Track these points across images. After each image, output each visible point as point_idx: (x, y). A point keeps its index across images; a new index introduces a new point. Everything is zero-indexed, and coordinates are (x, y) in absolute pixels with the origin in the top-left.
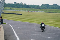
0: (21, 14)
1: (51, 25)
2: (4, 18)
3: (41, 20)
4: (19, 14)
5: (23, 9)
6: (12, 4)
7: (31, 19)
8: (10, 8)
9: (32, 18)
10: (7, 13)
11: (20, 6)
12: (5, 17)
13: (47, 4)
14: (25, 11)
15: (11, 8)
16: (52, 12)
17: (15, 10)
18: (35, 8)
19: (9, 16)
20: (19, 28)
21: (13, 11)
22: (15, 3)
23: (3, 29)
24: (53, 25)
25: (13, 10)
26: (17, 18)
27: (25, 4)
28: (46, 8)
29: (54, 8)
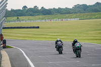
0: (38, 27)
1: (95, 41)
2: (8, 37)
3: (76, 35)
4: (34, 27)
5: (41, 17)
6: (19, 10)
7: (56, 34)
8: (16, 18)
9: (58, 33)
10: (11, 28)
11: (34, 12)
12: (10, 34)
13: (83, 5)
14: (44, 21)
15: (18, 18)
16: (93, 17)
17: (25, 21)
18: (61, 14)
19: (16, 33)
20: (37, 53)
21: (22, 22)
22: (25, 7)
23: (8, 58)
24: (97, 41)
25: (23, 20)
26: (31, 34)
27: (43, 7)
28: (82, 10)
29: (96, 11)
